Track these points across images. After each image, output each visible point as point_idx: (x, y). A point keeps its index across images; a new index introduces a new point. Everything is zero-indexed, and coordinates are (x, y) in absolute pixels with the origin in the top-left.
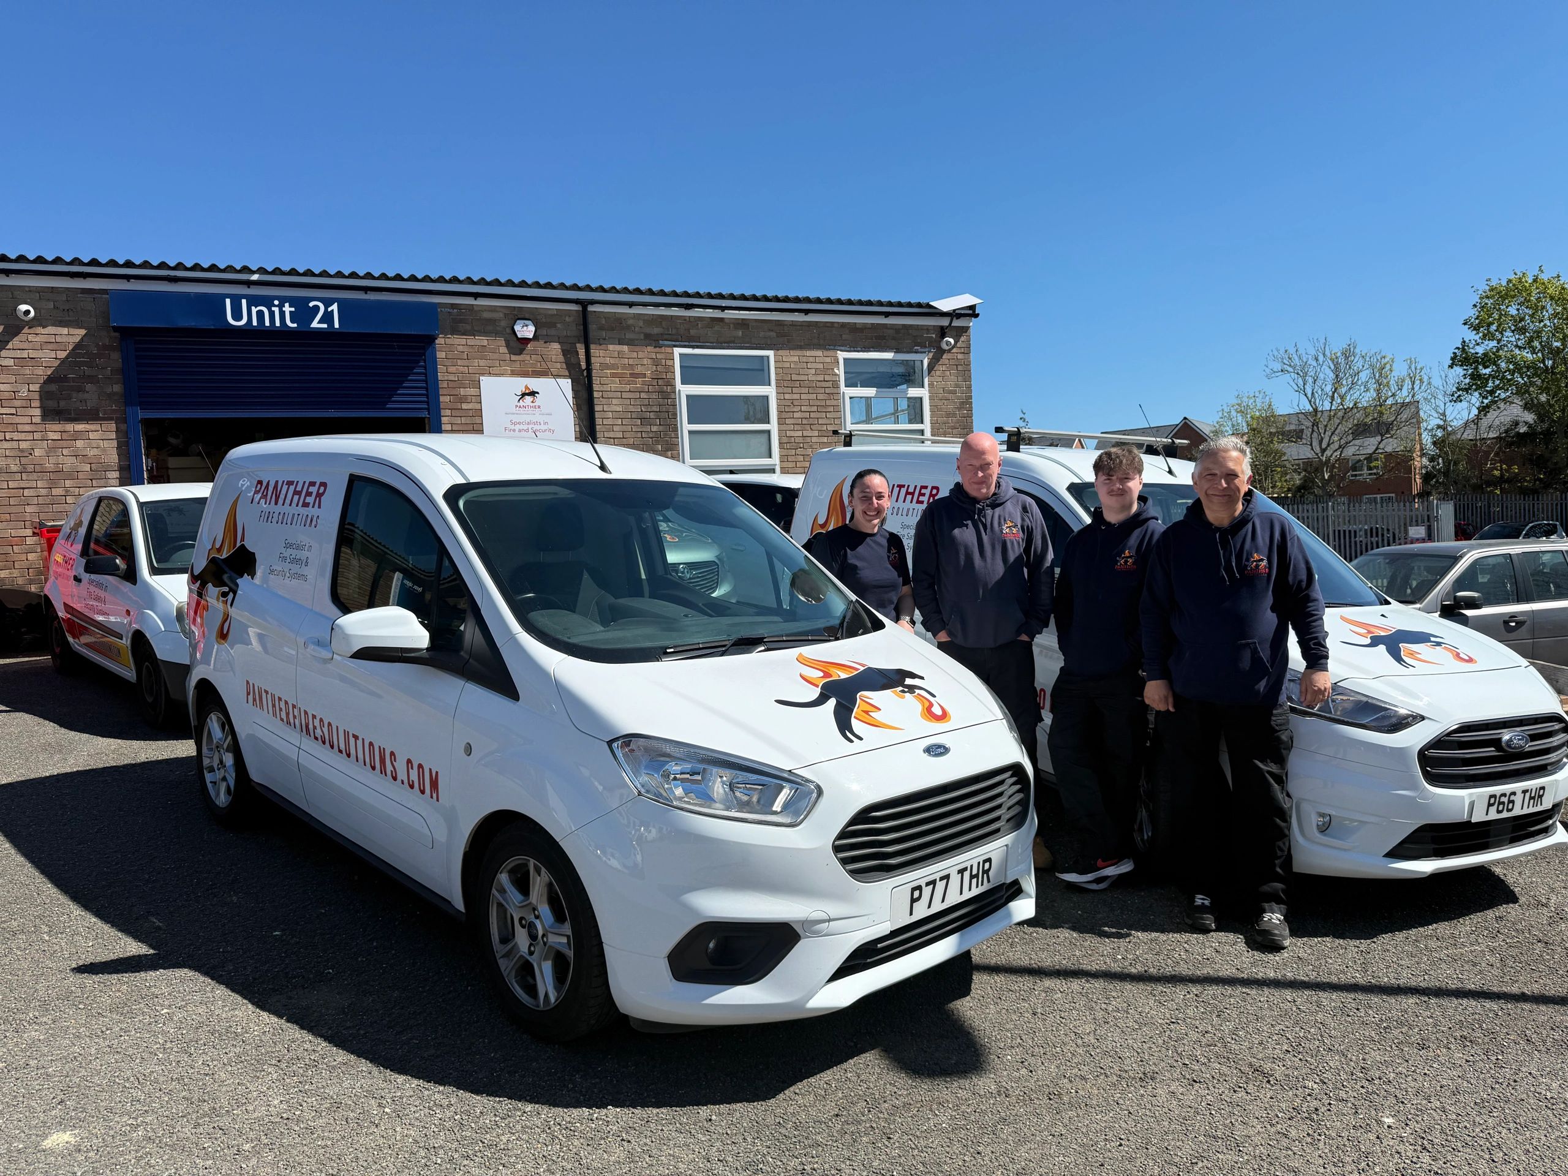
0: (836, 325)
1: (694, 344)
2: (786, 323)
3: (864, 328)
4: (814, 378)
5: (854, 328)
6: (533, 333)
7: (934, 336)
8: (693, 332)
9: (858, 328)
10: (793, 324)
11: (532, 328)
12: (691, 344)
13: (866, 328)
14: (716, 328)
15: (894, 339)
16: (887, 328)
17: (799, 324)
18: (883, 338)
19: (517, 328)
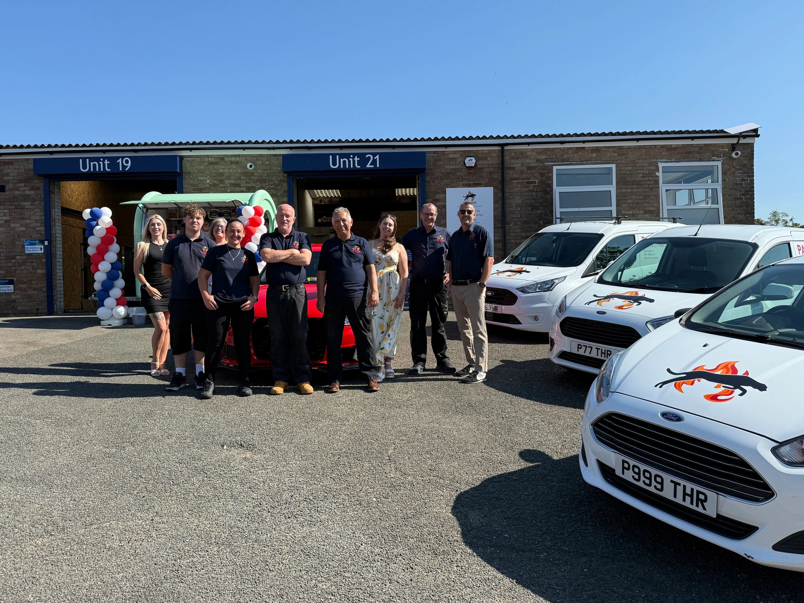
0: (658, 147)
1: (565, 163)
2: (625, 147)
3: (676, 148)
4: (642, 179)
5: (669, 148)
6: (474, 164)
7: (727, 150)
8: (565, 156)
9: (673, 148)
10: (629, 148)
11: (474, 161)
12: (564, 163)
13: (678, 147)
14: (580, 153)
15: (698, 153)
16: (693, 147)
17: (633, 147)
18: (690, 153)
19: (466, 161)
